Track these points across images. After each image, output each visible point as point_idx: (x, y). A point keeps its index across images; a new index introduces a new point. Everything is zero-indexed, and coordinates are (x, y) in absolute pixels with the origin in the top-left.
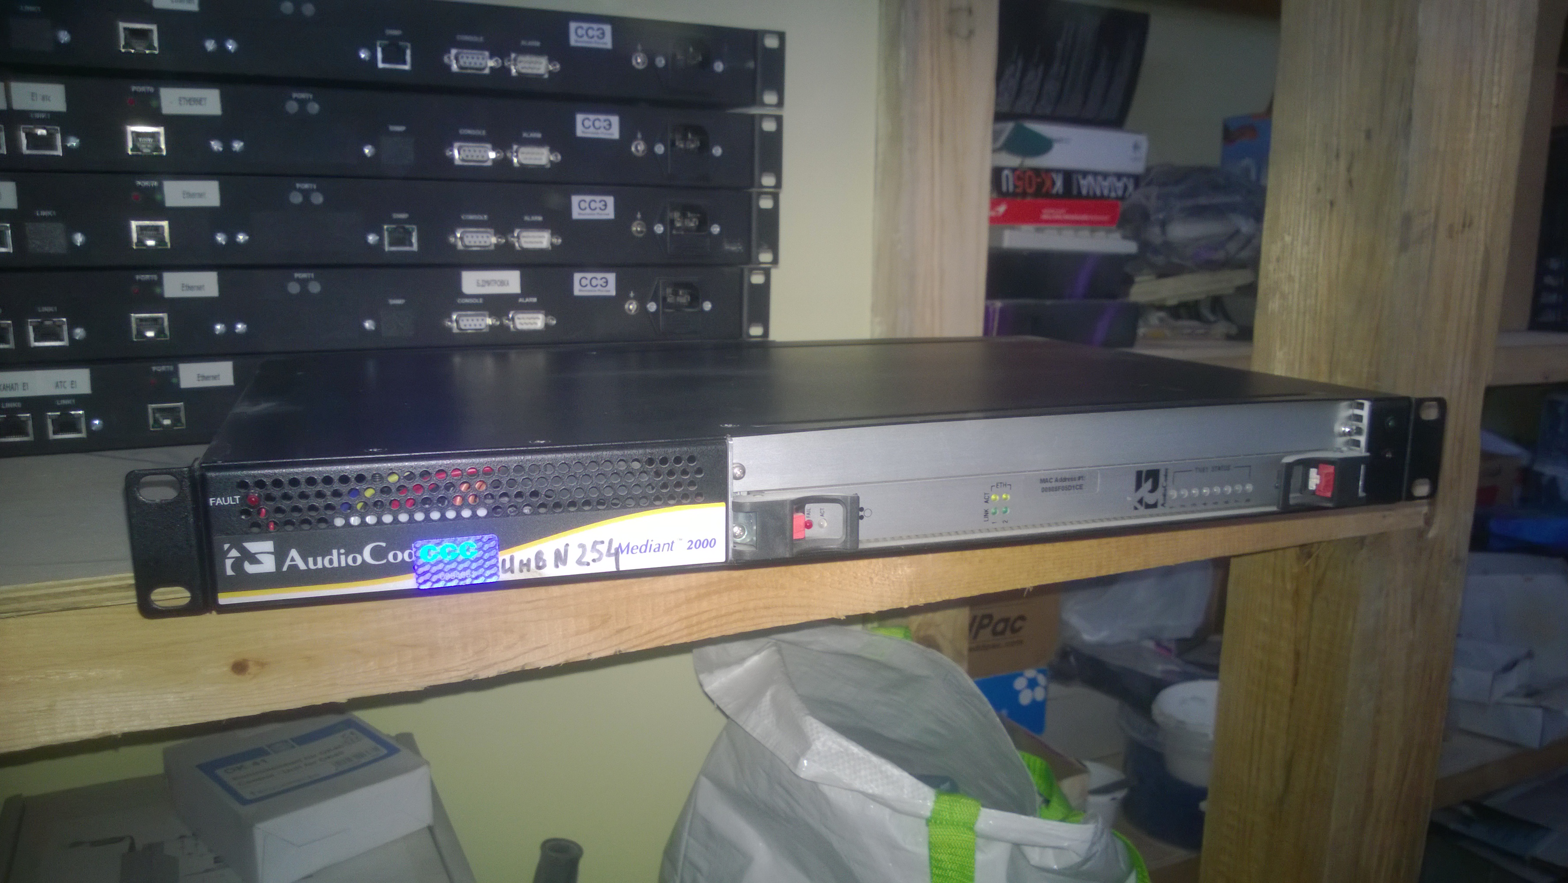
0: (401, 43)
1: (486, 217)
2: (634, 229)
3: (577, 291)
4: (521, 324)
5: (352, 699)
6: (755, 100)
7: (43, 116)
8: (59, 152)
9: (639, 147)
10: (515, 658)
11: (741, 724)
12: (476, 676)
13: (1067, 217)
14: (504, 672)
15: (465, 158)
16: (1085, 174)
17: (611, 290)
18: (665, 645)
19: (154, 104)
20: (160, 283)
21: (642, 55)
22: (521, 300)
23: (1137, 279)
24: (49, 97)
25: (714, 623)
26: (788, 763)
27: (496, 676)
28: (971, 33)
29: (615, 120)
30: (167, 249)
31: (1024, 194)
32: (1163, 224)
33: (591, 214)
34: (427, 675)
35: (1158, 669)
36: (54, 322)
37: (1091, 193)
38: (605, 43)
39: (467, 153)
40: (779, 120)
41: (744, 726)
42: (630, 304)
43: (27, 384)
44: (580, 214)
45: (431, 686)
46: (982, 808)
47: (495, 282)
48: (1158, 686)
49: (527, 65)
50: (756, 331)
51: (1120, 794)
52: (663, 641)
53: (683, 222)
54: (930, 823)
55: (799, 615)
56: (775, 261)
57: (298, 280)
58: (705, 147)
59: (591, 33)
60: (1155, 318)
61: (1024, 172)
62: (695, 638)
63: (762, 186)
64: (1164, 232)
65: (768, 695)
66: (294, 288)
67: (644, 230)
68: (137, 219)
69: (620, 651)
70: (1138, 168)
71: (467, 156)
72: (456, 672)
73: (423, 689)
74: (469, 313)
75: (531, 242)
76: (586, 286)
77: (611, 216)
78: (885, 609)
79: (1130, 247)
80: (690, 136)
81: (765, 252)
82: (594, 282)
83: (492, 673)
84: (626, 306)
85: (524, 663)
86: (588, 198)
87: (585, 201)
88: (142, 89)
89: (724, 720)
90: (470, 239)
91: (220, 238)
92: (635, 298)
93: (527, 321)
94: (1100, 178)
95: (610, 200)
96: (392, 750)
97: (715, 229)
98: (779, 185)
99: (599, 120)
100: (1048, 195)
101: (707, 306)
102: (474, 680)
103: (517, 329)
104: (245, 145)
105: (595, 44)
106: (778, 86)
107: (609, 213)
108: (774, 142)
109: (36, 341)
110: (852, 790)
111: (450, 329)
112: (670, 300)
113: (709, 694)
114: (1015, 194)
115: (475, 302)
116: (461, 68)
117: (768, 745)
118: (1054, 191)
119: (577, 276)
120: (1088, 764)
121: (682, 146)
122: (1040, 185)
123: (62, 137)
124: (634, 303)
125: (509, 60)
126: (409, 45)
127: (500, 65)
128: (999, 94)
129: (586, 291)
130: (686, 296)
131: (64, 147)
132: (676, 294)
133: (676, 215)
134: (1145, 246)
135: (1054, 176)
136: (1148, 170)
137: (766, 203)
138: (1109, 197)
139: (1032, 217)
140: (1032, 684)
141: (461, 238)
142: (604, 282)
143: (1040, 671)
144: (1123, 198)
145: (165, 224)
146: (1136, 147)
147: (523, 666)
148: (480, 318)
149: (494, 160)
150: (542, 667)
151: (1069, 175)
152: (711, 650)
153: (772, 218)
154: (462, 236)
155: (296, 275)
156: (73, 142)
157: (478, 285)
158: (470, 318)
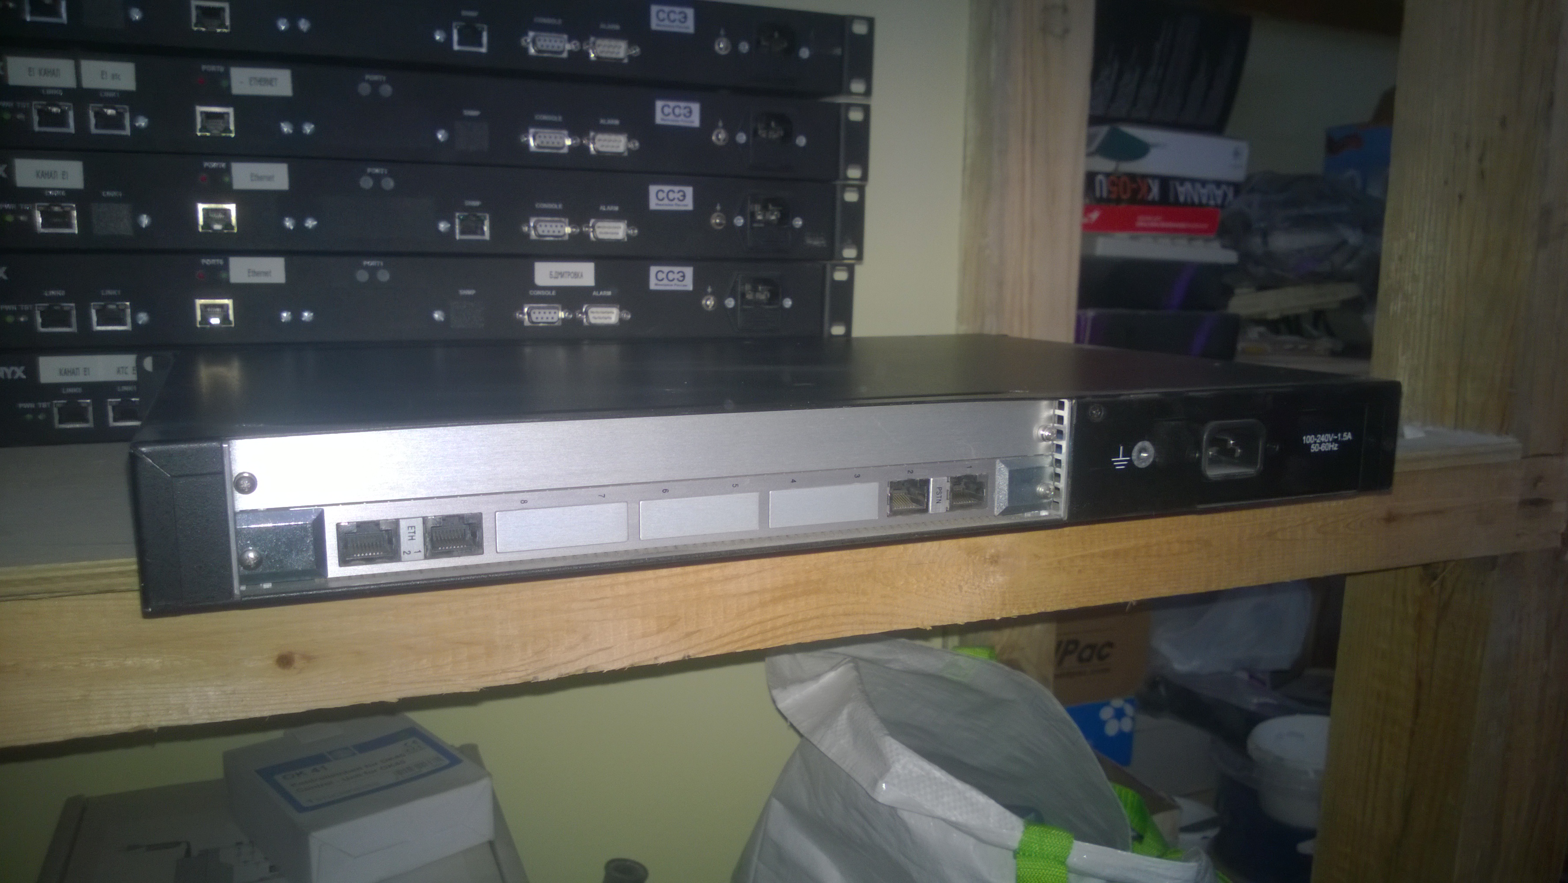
0: (478, 25)
1: (560, 206)
2: (713, 221)
3: (653, 285)
4: (595, 318)
5: (403, 699)
6: (842, 88)
7: (112, 95)
8: (127, 132)
9: (719, 136)
10: (577, 660)
11: (815, 743)
12: (535, 678)
13: (1164, 225)
14: (565, 675)
15: (541, 145)
16: (1182, 180)
17: (688, 285)
18: (737, 651)
19: (224, 83)
20: (226, 267)
21: (725, 40)
22: (595, 293)
23: (1237, 291)
24: (119, 76)
25: (789, 629)
26: (865, 786)
27: (557, 679)
28: (1066, 31)
29: (696, 107)
30: (234, 233)
31: (1118, 201)
32: (1265, 234)
33: (670, 205)
34: (483, 676)
35: (1253, 701)
36: (117, 306)
37: (1189, 200)
38: (687, 28)
39: (542, 139)
40: (866, 109)
41: (818, 746)
42: (707, 300)
43: (89, 369)
44: (657, 204)
45: (487, 688)
46: (1075, 842)
47: (569, 274)
48: (1253, 719)
49: (606, 49)
50: (838, 330)
51: (1212, 833)
52: (737, 646)
53: (764, 216)
54: (1018, 855)
55: (881, 624)
56: (860, 257)
57: (367, 268)
58: (788, 136)
59: (672, 16)
60: (1254, 332)
61: (1119, 177)
62: (769, 644)
63: (847, 179)
64: (1265, 243)
65: (845, 712)
66: (362, 276)
67: (724, 222)
68: (204, 202)
69: (688, 656)
70: (1238, 175)
71: (542, 142)
72: (513, 673)
73: (479, 691)
74: (542, 305)
75: (607, 233)
76: (662, 280)
77: (690, 207)
78: (975, 620)
79: (1229, 257)
80: (773, 124)
81: (848, 248)
82: (671, 276)
83: (552, 675)
84: (704, 302)
85: (587, 666)
86: (666, 188)
87: (663, 191)
88: (213, 68)
89: (797, 739)
90: (543, 228)
91: (289, 224)
92: (712, 294)
93: (602, 315)
94: (1198, 185)
95: (689, 191)
96: (454, 761)
97: (797, 223)
98: (865, 177)
99: (679, 107)
100: (1144, 202)
101: (788, 303)
102: (533, 683)
103: (590, 323)
104: (316, 127)
105: (677, 28)
106: (866, 74)
107: (688, 204)
108: (861, 133)
109: (98, 324)
110: (933, 817)
111: (521, 322)
112: (749, 296)
113: (782, 710)
114: (1108, 200)
115: (548, 294)
116: (539, 51)
117: (843, 766)
118: (1150, 197)
119: (653, 270)
120: (1180, 801)
121: (764, 135)
122: (1136, 192)
123: (130, 116)
124: (712, 298)
125: (588, 44)
126: (485, 27)
127: (579, 48)
128: (1094, 97)
129: (662, 285)
130: (766, 293)
131: (133, 127)
132: (755, 290)
133: (757, 208)
134: (1246, 256)
135: (1150, 181)
136: (1249, 178)
137: (851, 197)
138: (1207, 205)
139: (1126, 224)
140: (1119, 714)
141: (535, 227)
142: (682, 276)
143: (1127, 701)
144: (1222, 206)
145: (232, 207)
146: (1236, 154)
147: (586, 668)
148: (553, 311)
149: (570, 147)
150: (605, 671)
151: (1165, 182)
152: (784, 660)
153: (856, 213)
154: (535, 225)
155: (366, 263)
156: (142, 122)
157: (551, 276)
158: (542, 311)
